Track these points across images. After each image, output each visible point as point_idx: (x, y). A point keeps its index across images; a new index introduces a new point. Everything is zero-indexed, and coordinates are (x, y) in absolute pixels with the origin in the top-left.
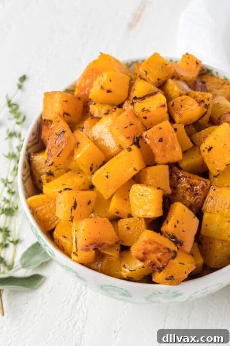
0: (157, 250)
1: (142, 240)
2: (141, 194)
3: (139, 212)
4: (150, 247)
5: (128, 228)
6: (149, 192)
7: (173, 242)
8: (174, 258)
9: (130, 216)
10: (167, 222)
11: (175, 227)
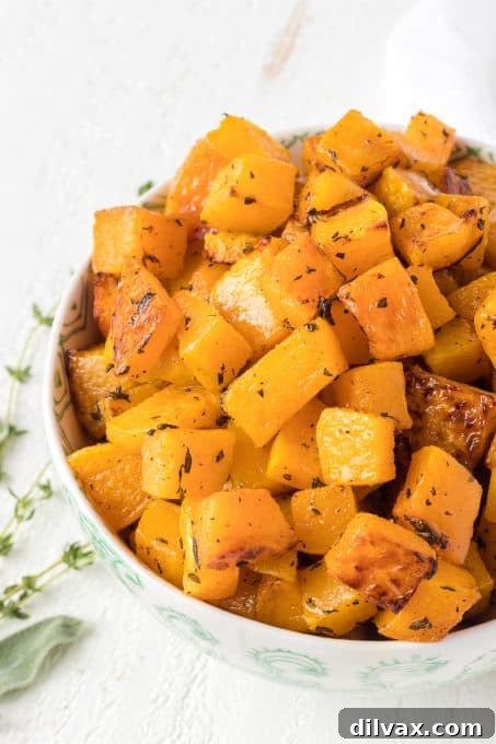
0: (391, 557)
1: (354, 537)
2: (344, 429)
3: (340, 473)
4: (373, 552)
5: (316, 512)
6: (364, 423)
7: (425, 538)
8: (429, 575)
9: (318, 483)
10: (409, 494)
11: (428, 503)
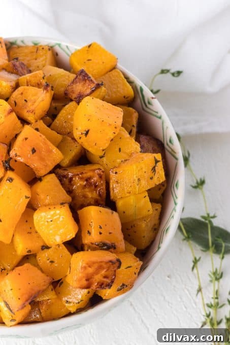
0: (100, 268)
1: (80, 268)
2: (49, 220)
3: (55, 240)
4: (90, 270)
5: (52, 262)
6: (58, 214)
7: (106, 250)
8: (119, 267)
9: (45, 247)
10: (89, 233)
11: (100, 233)
